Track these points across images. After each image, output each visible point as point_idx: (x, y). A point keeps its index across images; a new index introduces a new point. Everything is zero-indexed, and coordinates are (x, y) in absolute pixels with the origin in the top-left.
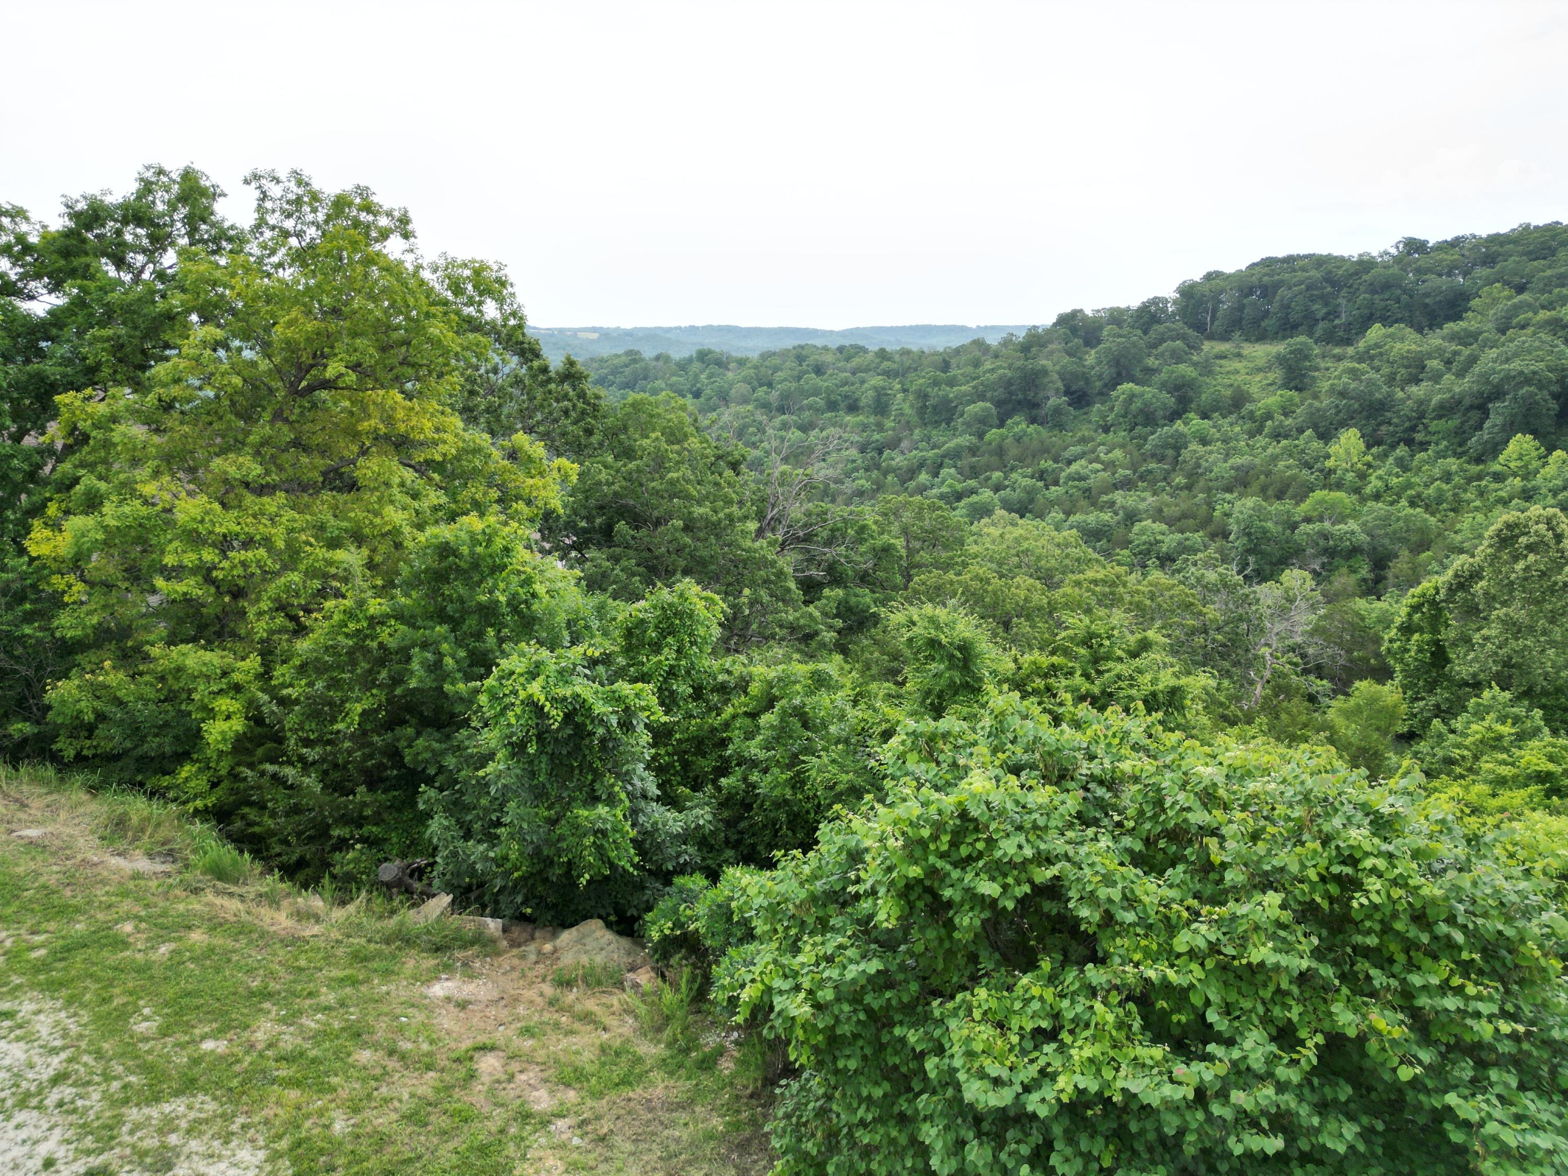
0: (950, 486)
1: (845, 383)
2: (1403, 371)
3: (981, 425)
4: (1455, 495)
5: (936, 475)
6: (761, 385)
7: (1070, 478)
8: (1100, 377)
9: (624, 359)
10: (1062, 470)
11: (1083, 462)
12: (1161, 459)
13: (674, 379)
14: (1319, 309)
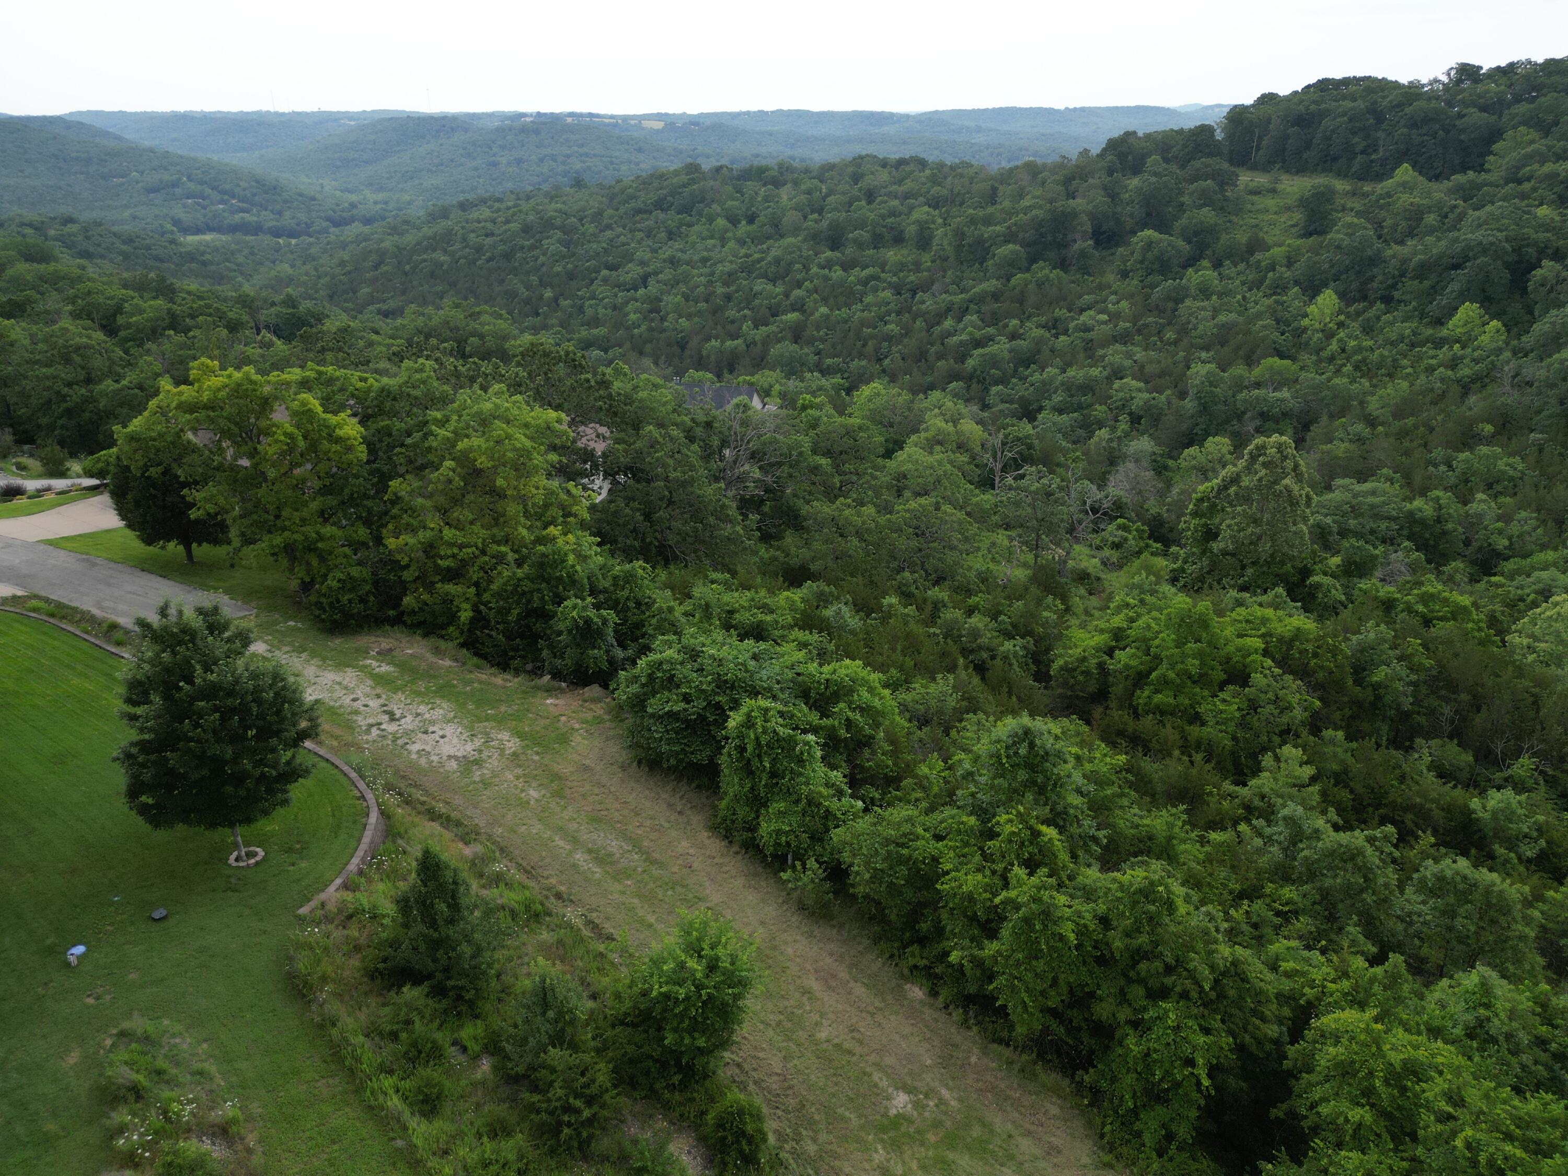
0: (970, 334)
1: (893, 213)
2: (1404, 223)
3: (1011, 266)
4: (1395, 360)
5: (960, 320)
6: (812, 212)
7: (1078, 329)
8: (1131, 215)
9: (684, 178)
10: (1073, 319)
11: (1092, 313)
12: (1160, 311)
13: (730, 203)
14: (1358, 142)
